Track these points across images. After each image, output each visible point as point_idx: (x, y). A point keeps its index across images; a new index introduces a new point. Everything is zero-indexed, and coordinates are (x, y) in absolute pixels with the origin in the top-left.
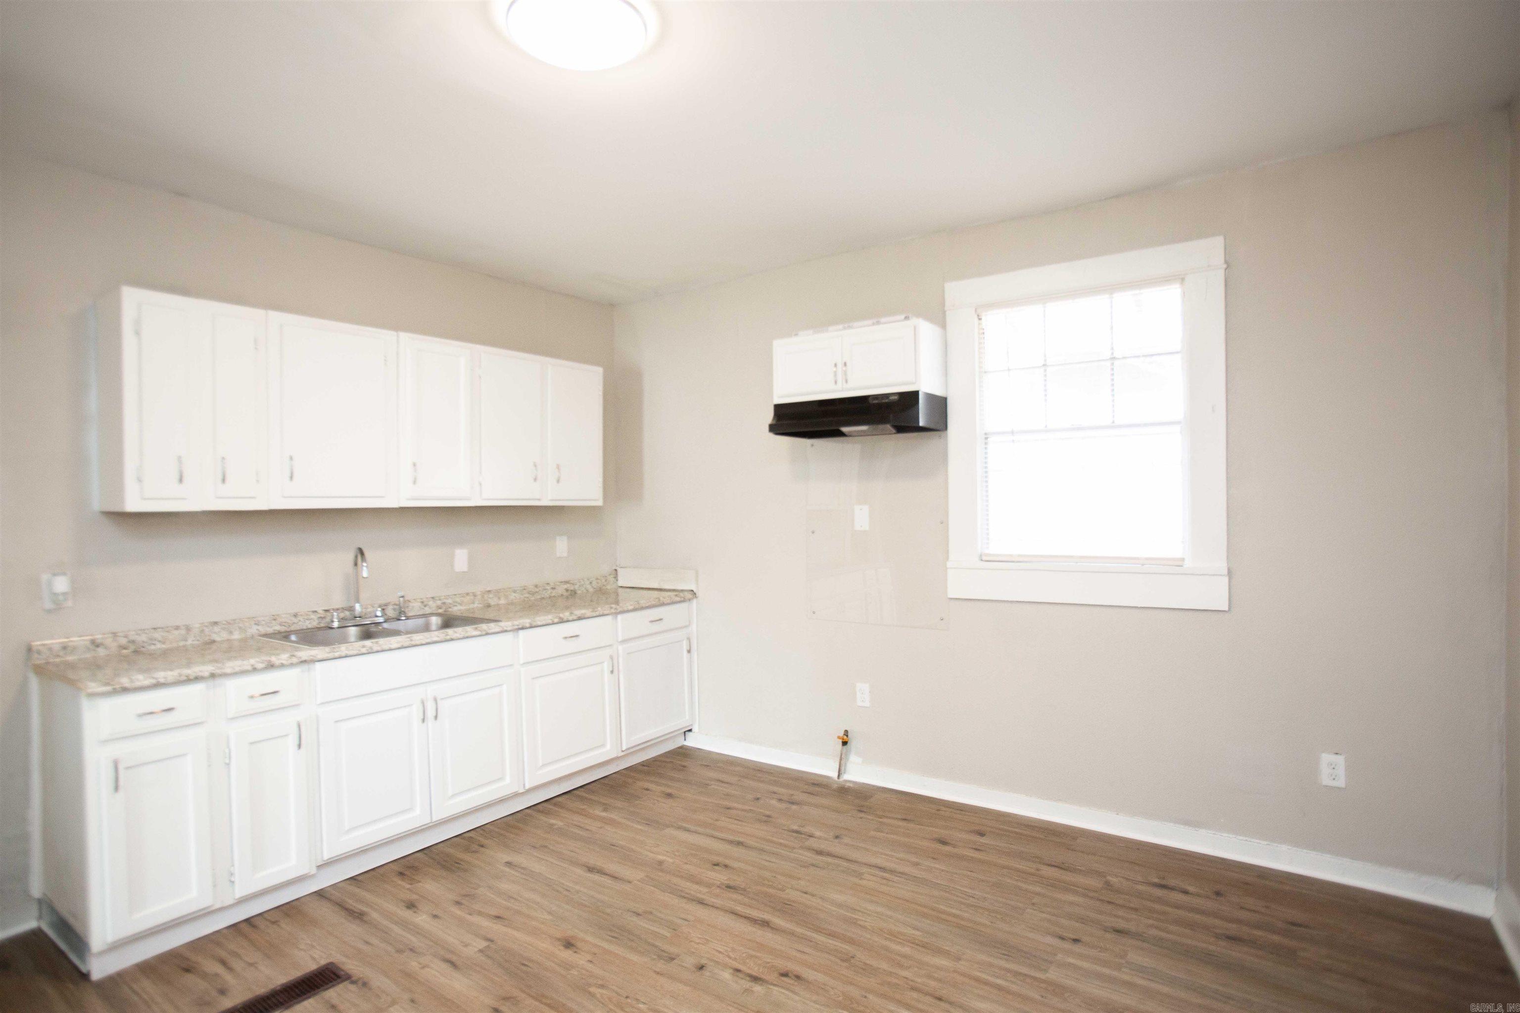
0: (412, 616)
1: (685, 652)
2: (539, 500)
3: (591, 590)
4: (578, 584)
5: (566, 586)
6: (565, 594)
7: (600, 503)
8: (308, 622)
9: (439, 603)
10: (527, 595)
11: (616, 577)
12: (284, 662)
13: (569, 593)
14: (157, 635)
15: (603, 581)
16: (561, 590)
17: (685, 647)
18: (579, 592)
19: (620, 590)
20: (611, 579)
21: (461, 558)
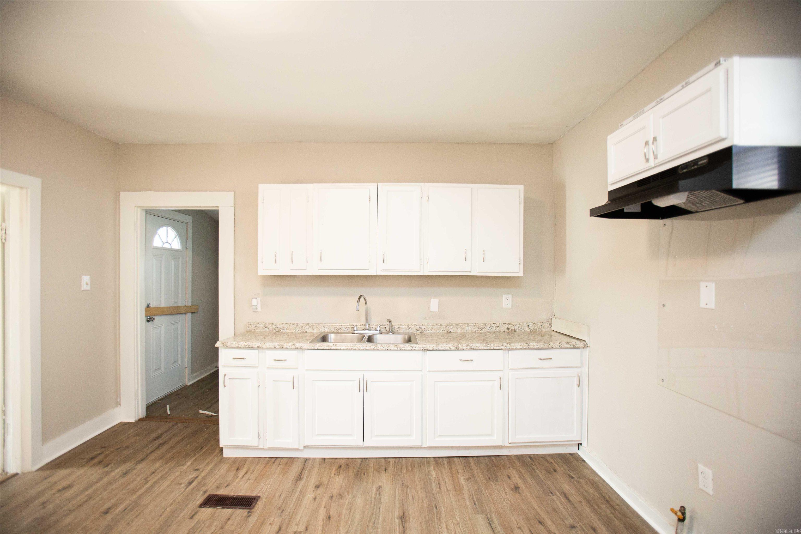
0: (401, 333)
1: (576, 386)
2: (470, 272)
3: (528, 330)
4: (518, 326)
5: (507, 326)
6: (506, 330)
7: (521, 274)
8: (346, 329)
9: (418, 327)
10: (477, 329)
11: (551, 325)
12: (288, 347)
13: (510, 330)
14: (286, 326)
15: (539, 325)
16: (503, 328)
17: (576, 383)
18: (518, 331)
19: (554, 333)
20: (547, 325)
21: (434, 304)
